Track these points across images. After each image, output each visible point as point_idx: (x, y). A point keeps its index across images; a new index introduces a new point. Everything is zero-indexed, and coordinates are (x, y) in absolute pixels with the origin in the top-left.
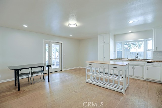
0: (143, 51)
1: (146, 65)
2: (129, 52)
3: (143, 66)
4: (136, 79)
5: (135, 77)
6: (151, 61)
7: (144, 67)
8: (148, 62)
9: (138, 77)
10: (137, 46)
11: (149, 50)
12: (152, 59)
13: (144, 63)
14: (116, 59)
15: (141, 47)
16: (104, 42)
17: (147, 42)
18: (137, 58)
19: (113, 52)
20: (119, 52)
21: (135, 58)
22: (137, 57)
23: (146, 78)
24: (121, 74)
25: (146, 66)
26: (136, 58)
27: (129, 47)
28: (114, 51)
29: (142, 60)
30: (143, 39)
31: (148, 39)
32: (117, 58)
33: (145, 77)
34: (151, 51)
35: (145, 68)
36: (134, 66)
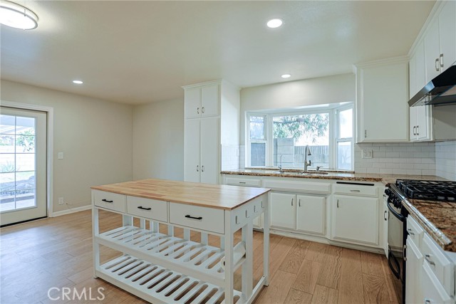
0: (328, 144)
1: (333, 192)
2: (292, 147)
3: (325, 195)
4: (305, 241)
5: (300, 232)
6: (349, 179)
7: (329, 198)
8: (340, 181)
9: (311, 234)
10: (314, 128)
11: (344, 140)
12: (353, 170)
13: (329, 184)
14: (246, 171)
15: (324, 132)
16: (201, 110)
17: (338, 116)
18: (309, 168)
19: (238, 146)
20: (258, 148)
21: (302, 167)
22: (308, 163)
23: (334, 236)
24: (257, 224)
25: (336, 193)
26: (306, 165)
27: (293, 132)
28: (240, 145)
29: (324, 172)
30: (327, 105)
31: (341, 103)
32: (250, 167)
33: (332, 235)
34: (349, 143)
35: (332, 200)
36: (299, 197)
